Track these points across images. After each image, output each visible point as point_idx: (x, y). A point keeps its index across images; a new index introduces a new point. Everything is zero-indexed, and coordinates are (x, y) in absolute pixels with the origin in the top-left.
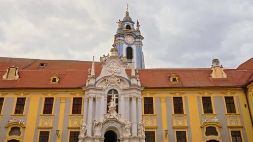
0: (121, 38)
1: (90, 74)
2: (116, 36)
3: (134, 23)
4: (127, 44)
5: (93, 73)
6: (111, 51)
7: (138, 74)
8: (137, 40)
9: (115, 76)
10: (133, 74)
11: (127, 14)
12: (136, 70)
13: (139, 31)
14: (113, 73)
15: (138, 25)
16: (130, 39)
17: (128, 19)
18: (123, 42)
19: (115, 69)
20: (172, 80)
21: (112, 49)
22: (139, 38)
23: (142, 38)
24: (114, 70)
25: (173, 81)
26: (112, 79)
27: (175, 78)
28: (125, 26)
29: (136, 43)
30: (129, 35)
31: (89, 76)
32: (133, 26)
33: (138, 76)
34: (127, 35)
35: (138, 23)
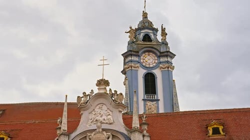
0: (135, 58)
1: (60, 128)
2: (125, 55)
3: (157, 30)
4: (145, 67)
5: (64, 127)
6: (97, 85)
7: (144, 124)
8: (162, 60)
9: (103, 130)
10: (136, 123)
11: (145, 15)
12: (140, 117)
13: (167, 44)
14: (99, 124)
15: (164, 34)
16: (150, 60)
17: (146, 24)
18: (138, 65)
19: (104, 117)
20: (211, 132)
21: (98, 81)
22: (167, 56)
23: (172, 56)
24: (101, 119)
25: (213, 134)
26: (98, 135)
27: (218, 128)
28: (141, 36)
29: (161, 66)
30: (149, 51)
31: (58, 132)
32: (155, 35)
33: (146, 127)
34: (145, 52)
35: (163, 30)
